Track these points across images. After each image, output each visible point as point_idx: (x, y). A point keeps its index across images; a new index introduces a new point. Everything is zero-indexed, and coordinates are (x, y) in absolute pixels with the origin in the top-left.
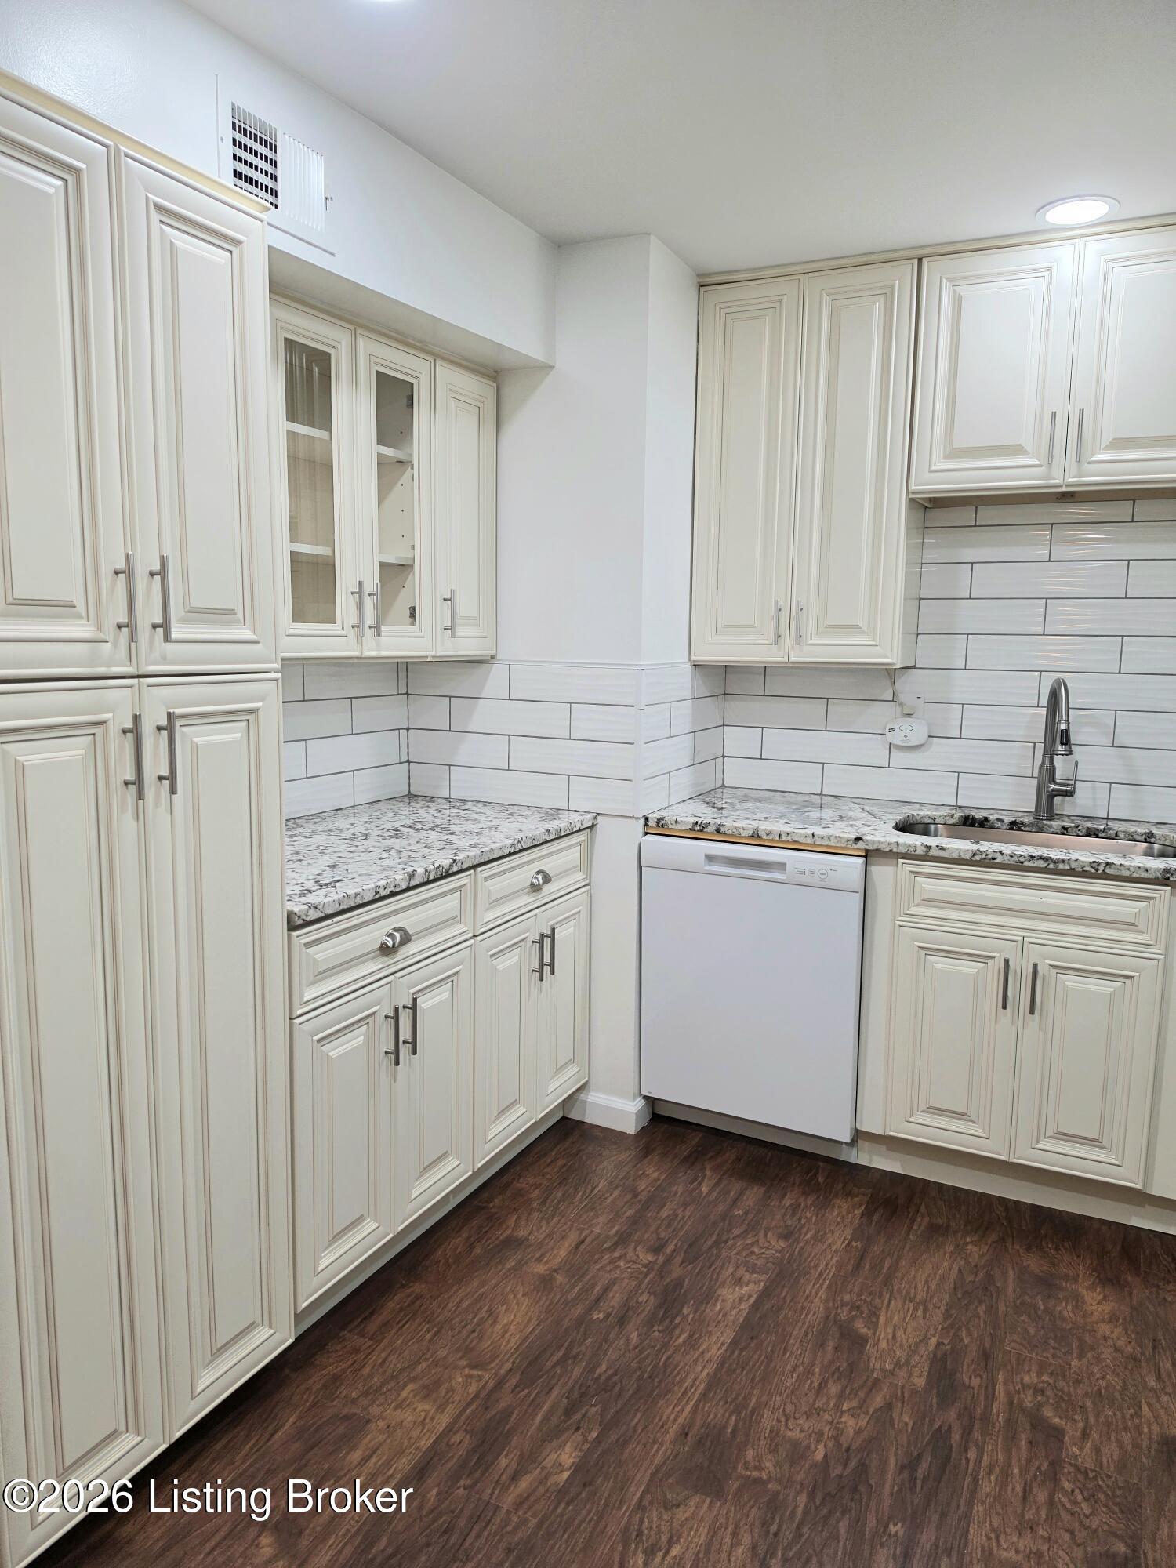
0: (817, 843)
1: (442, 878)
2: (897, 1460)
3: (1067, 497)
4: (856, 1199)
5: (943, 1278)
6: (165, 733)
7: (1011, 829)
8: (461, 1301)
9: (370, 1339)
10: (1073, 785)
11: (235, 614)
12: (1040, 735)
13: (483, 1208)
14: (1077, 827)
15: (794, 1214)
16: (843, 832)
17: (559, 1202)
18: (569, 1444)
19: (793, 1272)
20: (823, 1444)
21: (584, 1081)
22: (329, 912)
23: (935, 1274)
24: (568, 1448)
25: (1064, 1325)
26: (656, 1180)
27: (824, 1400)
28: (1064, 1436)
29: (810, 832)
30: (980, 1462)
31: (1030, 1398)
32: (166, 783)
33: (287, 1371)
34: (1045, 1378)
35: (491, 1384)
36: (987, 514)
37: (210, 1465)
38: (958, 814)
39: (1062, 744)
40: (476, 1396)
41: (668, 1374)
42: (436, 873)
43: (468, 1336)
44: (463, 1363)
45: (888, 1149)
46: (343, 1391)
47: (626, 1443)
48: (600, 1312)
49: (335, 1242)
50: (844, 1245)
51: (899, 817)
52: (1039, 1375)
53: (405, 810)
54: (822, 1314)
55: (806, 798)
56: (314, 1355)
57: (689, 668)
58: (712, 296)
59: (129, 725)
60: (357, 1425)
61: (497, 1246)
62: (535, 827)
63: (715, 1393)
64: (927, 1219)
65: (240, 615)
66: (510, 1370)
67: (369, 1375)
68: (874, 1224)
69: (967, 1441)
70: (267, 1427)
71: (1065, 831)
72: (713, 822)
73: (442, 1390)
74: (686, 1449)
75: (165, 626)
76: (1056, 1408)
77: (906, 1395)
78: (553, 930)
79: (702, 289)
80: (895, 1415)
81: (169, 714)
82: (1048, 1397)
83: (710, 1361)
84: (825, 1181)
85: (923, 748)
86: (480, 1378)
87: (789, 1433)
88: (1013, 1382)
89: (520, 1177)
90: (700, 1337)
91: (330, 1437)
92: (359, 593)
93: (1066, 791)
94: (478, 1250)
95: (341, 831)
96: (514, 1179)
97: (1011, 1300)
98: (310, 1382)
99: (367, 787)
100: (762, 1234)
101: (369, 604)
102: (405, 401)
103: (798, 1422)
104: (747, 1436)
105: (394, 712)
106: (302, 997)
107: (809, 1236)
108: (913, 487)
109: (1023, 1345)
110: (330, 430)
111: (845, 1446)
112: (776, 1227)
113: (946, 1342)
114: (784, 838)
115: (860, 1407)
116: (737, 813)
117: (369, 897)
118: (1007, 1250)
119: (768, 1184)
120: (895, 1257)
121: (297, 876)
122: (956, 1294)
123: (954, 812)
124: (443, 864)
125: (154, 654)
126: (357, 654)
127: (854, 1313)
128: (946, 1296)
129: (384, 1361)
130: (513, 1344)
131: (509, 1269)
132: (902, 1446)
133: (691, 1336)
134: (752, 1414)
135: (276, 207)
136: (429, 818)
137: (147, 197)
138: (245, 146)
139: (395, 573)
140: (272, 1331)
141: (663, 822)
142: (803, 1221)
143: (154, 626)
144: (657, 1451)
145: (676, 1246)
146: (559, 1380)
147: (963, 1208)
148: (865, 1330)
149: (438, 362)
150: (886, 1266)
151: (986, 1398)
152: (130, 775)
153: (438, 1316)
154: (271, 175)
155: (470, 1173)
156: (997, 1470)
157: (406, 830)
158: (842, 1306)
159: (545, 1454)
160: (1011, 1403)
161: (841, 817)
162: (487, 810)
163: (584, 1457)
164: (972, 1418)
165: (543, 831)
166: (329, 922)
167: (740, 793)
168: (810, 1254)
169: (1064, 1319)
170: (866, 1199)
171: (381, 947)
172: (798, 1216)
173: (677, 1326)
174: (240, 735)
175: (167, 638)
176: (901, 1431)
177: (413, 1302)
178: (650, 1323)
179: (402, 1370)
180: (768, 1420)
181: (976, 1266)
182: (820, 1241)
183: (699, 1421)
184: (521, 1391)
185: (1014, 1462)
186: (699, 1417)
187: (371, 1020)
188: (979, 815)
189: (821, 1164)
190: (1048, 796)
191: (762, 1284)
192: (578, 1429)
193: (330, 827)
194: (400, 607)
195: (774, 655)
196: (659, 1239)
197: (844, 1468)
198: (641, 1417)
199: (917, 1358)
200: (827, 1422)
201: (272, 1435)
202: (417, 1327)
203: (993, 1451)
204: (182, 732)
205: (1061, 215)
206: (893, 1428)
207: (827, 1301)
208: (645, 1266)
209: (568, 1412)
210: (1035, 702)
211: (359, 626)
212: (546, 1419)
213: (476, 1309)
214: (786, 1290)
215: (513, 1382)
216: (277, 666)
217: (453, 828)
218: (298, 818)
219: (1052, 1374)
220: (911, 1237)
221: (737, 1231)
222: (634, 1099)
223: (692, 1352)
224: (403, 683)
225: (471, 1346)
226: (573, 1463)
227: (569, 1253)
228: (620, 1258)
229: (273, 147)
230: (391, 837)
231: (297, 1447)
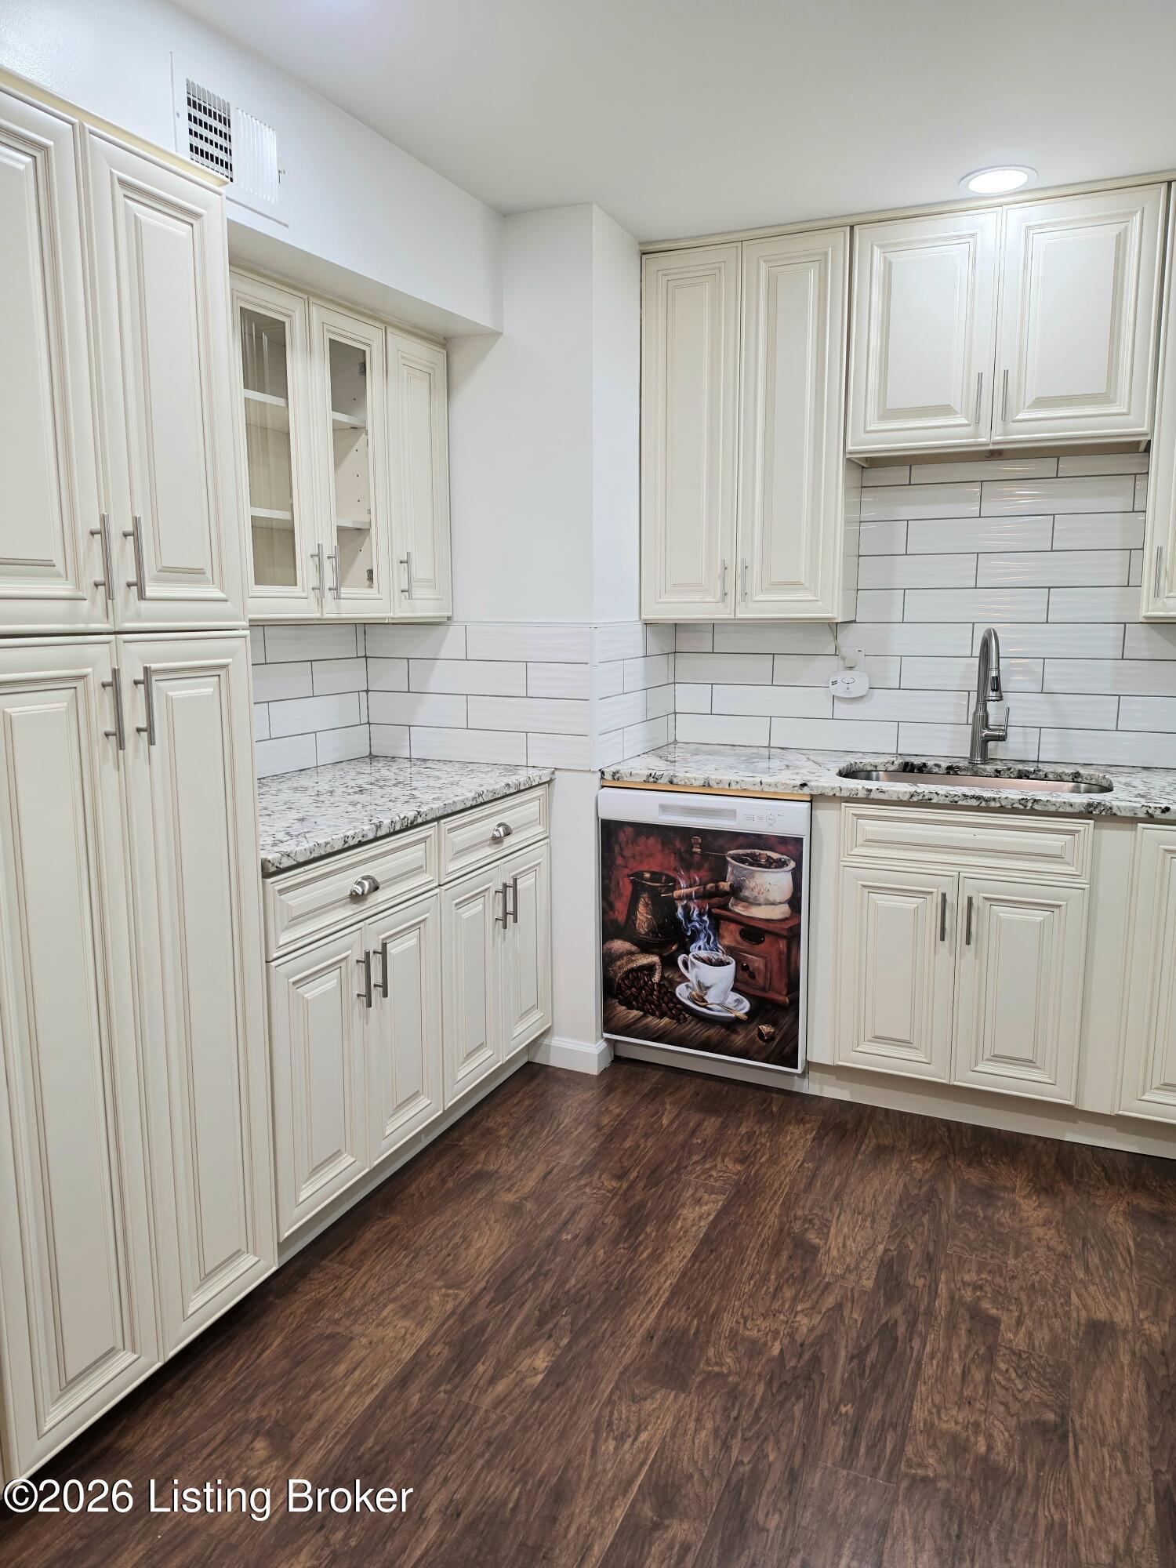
0: (765, 790)
1: (407, 829)
2: (847, 1352)
3: (995, 455)
4: (807, 1126)
5: (889, 1192)
6: (141, 687)
7: (948, 773)
8: (435, 1230)
9: (351, 1266)
10: (1005, 731)
11: (204, 573)
12: (974, 684)
13: (456, 1145)
14: (1009, 769)
15: (749, 1141)
16: (789, 778)
17: (526, 1138)
18: (542, 1351)
19: (749, 1192)
20: (778, 1341)
21: (546, 1027)
22: (301, 860)
23: (882, 1189)
24: (541, 1354)
25: (1002, 1230)
26: (618, 1115)
27: (780, 1303)
28: (1000, 1325)
29: (758, 780)
30: (924, 1350)
31: (969, 1294)
32: (145, 734)
33: (271, 1299)
34: (983, 1276)
35: (467, 1301)
36: (920, 473)
37: (203, 1382)
38: (899, 761)
39: (993, 690)
40: (453, 1313)
41: (633, 1284)
42: (402, 824)
43: (444, 1260)
44: (440, 1283)
45: (837, 1079)
46: (326, 1313)
47: (595, 1347)
48: (568, 1234)
49: (315, 1174)
50: (797, 1166)
51: (843, 764)
52: (979, 1273)
53: (367, 769)
54: (777, 1227)
55: (755, 750)
56: (297, 1282)
57: (639, 627)
58: (654, 263)
59: (109, 679)
60: (339, 1345)
61: (468, 1179)
62: (495, 782)
63: (678, 1301)
64: (874, 1141)
65: (209, 575)
66: (485, 1288)
67: (350, 1298)
68: (824, 1146)
69: (911, 1334)
70: (254, 1348)
71: (998, 773)
72: (666, 773)
73: (421, 1309)
74: (652, 1350)
75: (139, 585)
76: (994, 1301)
77: (855, 1296)
78: (515, 880)
79: (644, 257)
80: (846, 1313)
81: (146, 670)
82: (986, 1293)
83: (673, 1272)
84: (779, 1109)
85: (865, 700)
86: (457, 1295)
87: (748, 1333)
88: (954, 1281)
89: (488, 1117)
90: (663, 1252)
91: (315, 1354)
92: (318, 556)
93: (999, 736)
94: (450, 1184)
95: (307, 789)
96: (483, 1119)
97: (953, 1210)
98: (294, 1307)
99: (330, 748)
100: (719, 1159)
101: (328, 566)
102: (357, 369)
103: (756, 1323)
104: (709, 1336)
105: (352, 675)
106: (277, 940)
107: (763, 1159)
108: (850, 448)
109: (963, 1248)
110: (287, 398)
111: (799, 1342)
112: (732, 1152)
113: (892, 1248)
114: (733, 786)
115: (813, 1308)
116: (689, 765)
117: (338, 846)
118: (949, 1166)
119: (725, 1115)
120: (844, 1176)
121: (268, 829)
122: (902, 1206)
123: (895, 759)
124: (407, 815)
125: (129, 612)
126: (318, 615)
127: (806, 1226)
128: (893, 1208)
129: (364, 1286)
130: (487, 1264)
131: (481, 1199)
132: (852, 1340)
133: (654, 1251)
134: (713, 1316)
135: (232, 180)
136: (391, 775)
137: (111, 173)
138: (201, 121)
139: (352, 537)
140: (257, 1259)
141: (618, 775)
142: (758, 1146)
143: (129, 585)
144: (625, 1352)
145: (639, 1172)
146: (530, 1296)
147: (908, 1131)
148: (817, 1241)
149: (389, 330)
150: (836, 1183)
151: (930, 1294)
152: (110, 727)
153: (415, 1242)
154: (226, 149)
155: (441, 1112)
156: (939, 1355)
157: (369, 787)
158: (795, 1219)
159: (520, 1359)
160: (952, 1299)
161: (788, 766)
162: (448, 768)
163: (557, 1360)
164: (916, 1313)
165: (503, 784)
166: (301, 869)
167: (693, 747)
168: (765, 1174)
169: (1001, 1224)
170: (817, 1125)
171: (351, 894)
172: (753, 1143)
173: (641, 1243)
174: (211, 689)
175: (142, 596)
176: (851, 1327)
177: (390, 1232)
178: (615, 1242)
179: (383, 1292)
180: (727, 1322)
181: (920, 1181)
182: (774, 1163)
183: (663, 1326)
184: (496, 1306)
185: (954, 1348)
186: (663, 1322)
187: (343, 964)
188: (917, 761)
189: (775, 1095)
190: (982, 741)
191: (720, 1203)
192: (550, 1337)
193: (295, 785)
194: (358, 571)
195: (722, 613)
196: (622, 1167)
197: (799, 1361)
198: (609, 1324)
199: (865, 1263)
200: (783, 1322)
201: (260, 1355)
202: (394, 1254)
203: (935, 1340)
204: (157, 686)
205: (985, 183)
206: (844, 1325)
207: (780, 1216)
208: (609, 1191)
209: (540, 1323)
210: (968, 653)
211: (319, 589)
212: (521, 1328)
213: (450, 1235)
214: (742, 1208)
215: (488, 1298)
216: (245, 623)
217: (415, 784)
218: (264, 778)
219: (990, 1272)
220: (860, 1157)
221: (695, 1158)
222: (597, 1041)
223: (656, 1265)
224: (361, 645)
225: (447, 1268)
226: (547, 1367)
227: (538, 1182)
228: (585, 1185)
229: (226, 122)
230: (355, 793)
231: (284, 1364)
